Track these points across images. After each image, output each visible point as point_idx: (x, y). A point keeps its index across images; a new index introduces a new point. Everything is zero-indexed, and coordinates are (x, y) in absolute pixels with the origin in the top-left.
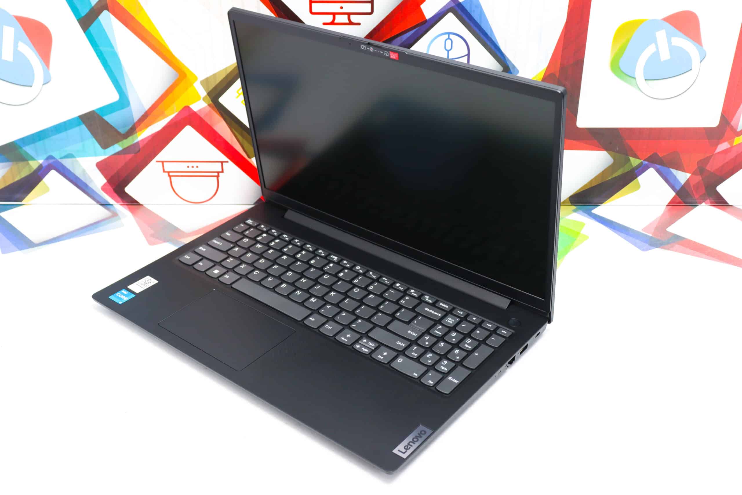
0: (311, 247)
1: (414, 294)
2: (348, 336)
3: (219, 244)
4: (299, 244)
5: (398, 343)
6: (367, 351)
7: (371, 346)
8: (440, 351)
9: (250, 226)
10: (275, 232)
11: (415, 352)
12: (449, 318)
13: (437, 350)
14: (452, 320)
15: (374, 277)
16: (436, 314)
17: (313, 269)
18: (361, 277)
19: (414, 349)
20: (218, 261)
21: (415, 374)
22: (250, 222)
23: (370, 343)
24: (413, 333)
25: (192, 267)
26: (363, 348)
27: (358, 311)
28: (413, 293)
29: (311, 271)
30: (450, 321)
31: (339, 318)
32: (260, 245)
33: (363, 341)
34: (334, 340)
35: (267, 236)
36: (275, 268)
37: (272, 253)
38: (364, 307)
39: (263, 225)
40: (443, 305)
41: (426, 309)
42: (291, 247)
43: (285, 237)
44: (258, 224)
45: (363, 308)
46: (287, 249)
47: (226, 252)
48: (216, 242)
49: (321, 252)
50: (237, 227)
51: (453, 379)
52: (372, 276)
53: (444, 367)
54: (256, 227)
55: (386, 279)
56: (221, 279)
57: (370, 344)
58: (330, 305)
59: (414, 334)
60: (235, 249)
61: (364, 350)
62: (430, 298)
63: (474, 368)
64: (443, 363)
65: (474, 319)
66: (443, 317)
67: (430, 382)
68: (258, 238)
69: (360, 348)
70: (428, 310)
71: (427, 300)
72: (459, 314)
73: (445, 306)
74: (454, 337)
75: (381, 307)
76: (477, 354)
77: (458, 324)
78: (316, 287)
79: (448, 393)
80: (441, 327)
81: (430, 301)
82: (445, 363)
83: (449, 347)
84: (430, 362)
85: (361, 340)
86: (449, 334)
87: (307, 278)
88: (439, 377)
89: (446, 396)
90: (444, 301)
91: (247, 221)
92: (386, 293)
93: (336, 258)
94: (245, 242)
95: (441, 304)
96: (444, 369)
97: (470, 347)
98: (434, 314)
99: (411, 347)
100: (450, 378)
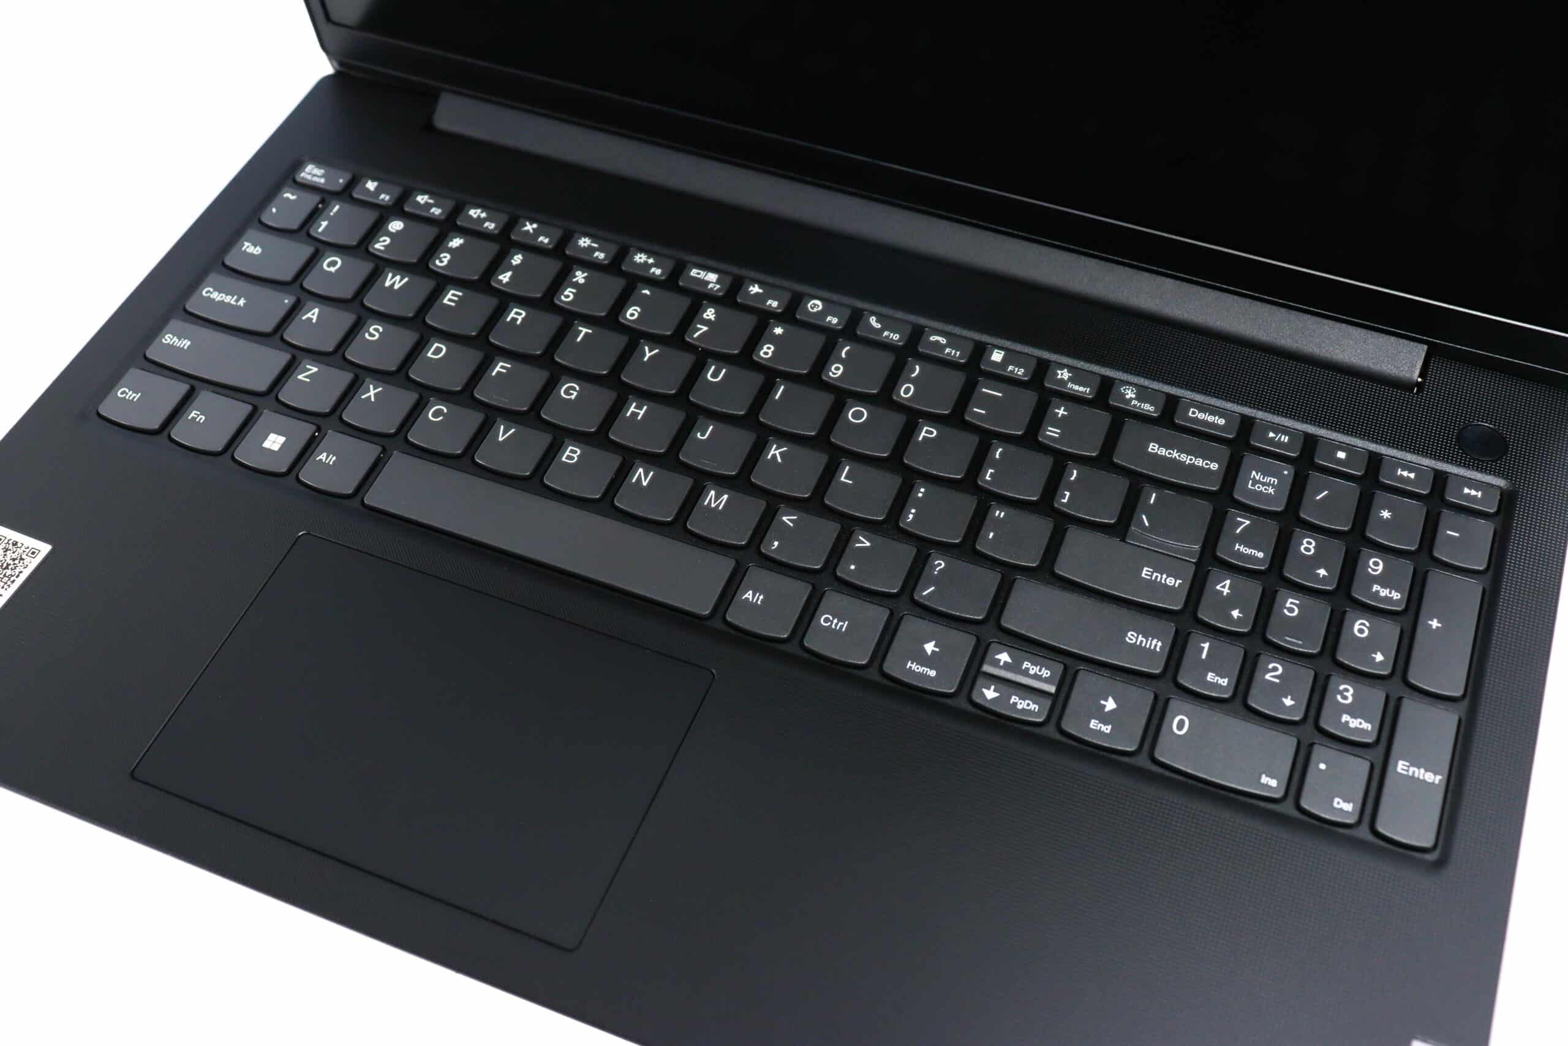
0: (595, 245)
1: (1076, 388)
2: (930, 647)
3: (233, 302)
4: (544, 240)
5: (1132, 637)
6: (1034, 707)
7: (1036, 677)
8: (1300, 642)
9: (326, 196)
10: (431, 201)
11: (1212, 664)
12: (1254, 473)
13: (1288, 639)
14: (1267, 479)
15: (896, 337)
16: (1199, 462)
17: (650, 351)
18: (848, 348)
19: (1204, 656)
20: (262, 387)
21: (1265, 779)
22: (312, 173)
23: (1026, 665)
24: (1164, 576)
25: (162, 438)
26: (1014, 699)
27: (911, 516)
28: (1070, 385)
29: (646, 359)
30: (1264, 484)
31: (853, 567)
32: (398, 278)
33: (999, 660)
34: (877, 678)
35: (405, 228)
36: (498, 372)
37: (460, 302)
38: (922, 490)
39: (373, 180)
40: (1201, 416)
41: (1153, 448)
42: (523, 261)
43: (480, 221)
44: (348, 176)
45: (920, 495)
46: (509, 274)
47: (275, 336)
48: (216, 296)
49: (646, 262)
50: (274, 210)
51: (1416, 769)
52: (886, 333)
53: (1356, 718)
54: (345, 194)
55: (942, 340)
56: (307, 475)
57: (1032, 672)
58: (792, 511)
59: (1171, 581)
60: (309, 315)
61: (1023, 705)
62: (1143, 394)
63: (1458, 693)
64: (1339, 697)
65: (1341, 455)
66: (1232, 473)
67: (1340, 804)
68: (377, 246)
69: (1003, 699)
70: (1163, 452)
71: (1134, 402)
72: (1280, 444)
73: (1210, 419)
74: (1318, 560)
75: (988, 478)
76: (1435, 624)
77: (1297, 491)
78: (699, 434)
79: (1427, 843)
80: (1248, 522)
81: (1148, 407)
82: (1345, 698)
83: (1323, 611)
84: (1292, 703)
85: (987, 659)
86: (1291, 550)
87: (644, 396)
88: (1359, 768)
89: (1429, 857)
90: (1199, 397)
91: (303, 175)
92: (971, 404)
93: (712, 277)
94: (331, 272)
95: (1194, 413)
96: (1360, 725)
97: (1396, 595)
98: (1193, 466)
99: (1189, 646)
100: (1401, 766)
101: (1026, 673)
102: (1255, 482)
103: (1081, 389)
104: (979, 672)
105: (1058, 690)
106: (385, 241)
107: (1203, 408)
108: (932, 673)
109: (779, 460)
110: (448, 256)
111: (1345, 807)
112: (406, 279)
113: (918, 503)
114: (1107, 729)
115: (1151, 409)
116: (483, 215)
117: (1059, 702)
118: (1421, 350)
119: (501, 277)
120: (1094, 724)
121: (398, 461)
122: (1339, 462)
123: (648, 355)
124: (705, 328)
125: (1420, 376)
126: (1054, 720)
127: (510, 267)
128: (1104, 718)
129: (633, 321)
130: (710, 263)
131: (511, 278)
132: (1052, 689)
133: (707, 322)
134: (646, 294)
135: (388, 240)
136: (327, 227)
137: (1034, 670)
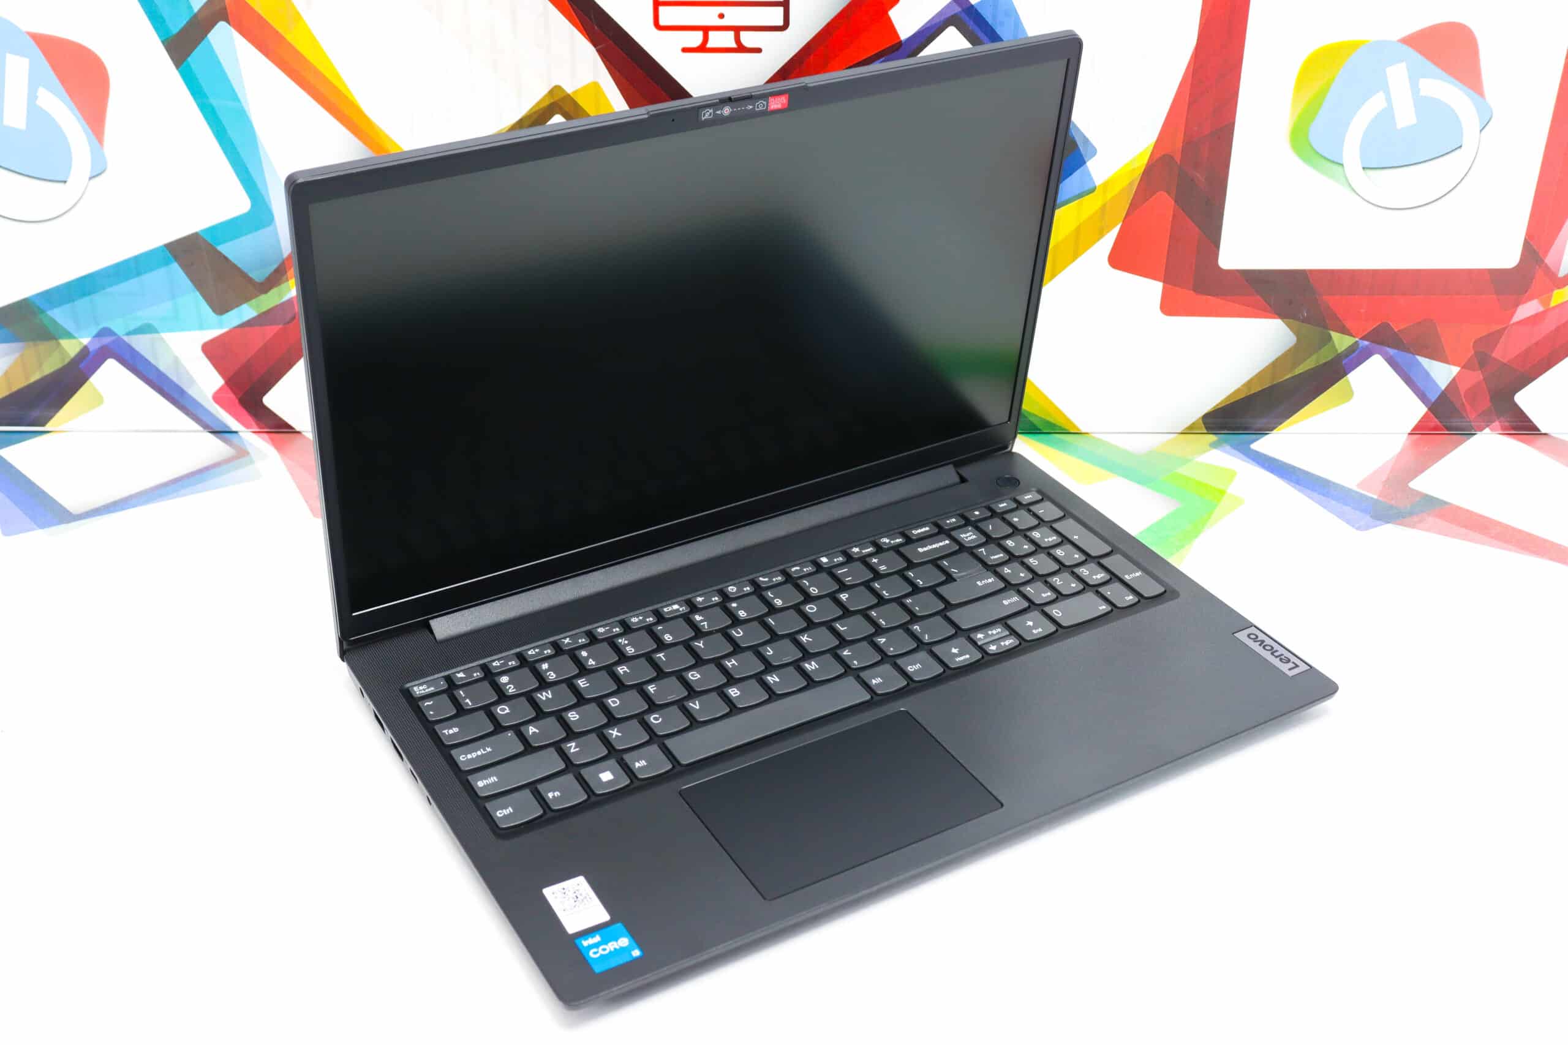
0: (608, 629)
1: (867, 551)
2: (954, 651)
4: (581, 641)
5: (1005, 602)
6: (1011, 641)
11: (1039, 592)
12: (961, 536)
14: (968, 534)
15: (779, 578)
16: (941, 544)
19: (1032, 592)
23: (990, 632)
24: (986, 580)
26: (1002, 643)
28: (864, 552)
30: (969, 536)
31: (891, 649)
33: (980, 638)
38: (872, 613)
41: (921, 550)
45: (874, 615)
52: (774, 580)
53: (1096, 575)
55: (797, 568)
59: (990, 580)
61: (1007, 643)
65: (977, 513)
68: (510, 691)
69: (999, 646)
70: (926, 549)
73: (922, 530)
78: (767, 653)
82: (1086, 573)
85: (976, 640)
95: (915, 532)
96: (1101, 576)
98: (941, 546)
101: (993, 635)
102: (966, 538)
104: (981, 646)
105: (1010, 632)
106: (510, 687)
108: (967, 656)
109: (810, 640)
111: (1130, 598)
112: (549, 691)
113: (879, 617)
114: (1040, 630)
116: (537, 650)
117: (1015, 634)
119: (589, 664)
120: (1034, 632)
121: (670, 743)
122: (979, 515)
123: (701, 645)
124: (705, 623)
126: (1022, 640)
128: (1034, 628)
129: (673, 640)
130: (669, 602)
132: (1008, 633)
133: (702, 621)
134: (661, 629)
136: (470, 700)
137: (994, 632)
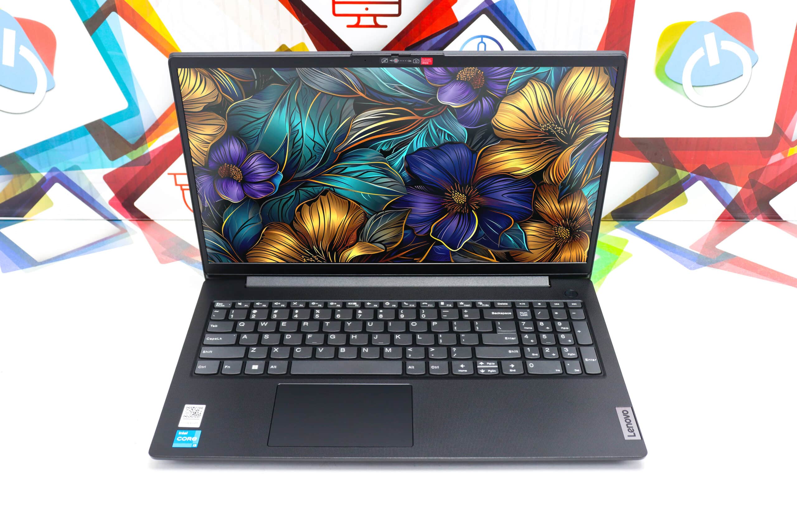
0: (317, 303)
1: (467, 305)
3: (218, 339)
4: (301, 305)
5: (509, 352)
7: (491, 365)
8: (550, 343)
9: (228, 309)
10: (261, 304)
12: (520, 313)
13: (547, 343)
15: (413, 305)
16: (506, 313)
17: (349, 323)
18: (402, 311)
19: (529, 351)
20: (242, 356)
21: (556, 371)
22: (219, 305)
23: (488, 363)
24: (511, 338)
25: (220, 375)
27: (441, 342)
28: (464, 306)
29: (349, 325)
30: (524, 314)
31: (433, 355)
32: (264, 323)
34: (453, 375)
35: (258, 311)
36: (309, 337)
37: (287, 324)
38: (440, 335)
39: (239, 302)
40: (501, 304)
42: (298, 312)
44: (231, 303)
47: (237, 344)
48: (211, 339)
49: (334, 304)
50: (214, 316)
51: (590, 359)
52: (410, 305)
53: (571, 353)
54: (233, 307)
55: (426, 303)
56: (270, 372)
58: (409, 348)
59: (513, 339)
60: (244, 337)
62: (484, 303)
63: (592, 343)
64: (565, 351)
65: (539, 304)
66: (515, 314)
67: (576, 370)
68: (252, 317)
69: (486, 372)
70: (496, 313)
71: (483, 305)
72: (523, 305)
73: (504, 304)
74: (545, 326)
75: (456, 329)
76: (579, 331)
77: (533, 314)
78: (375, 338)
79: (600, 372)
80: (525, 323)
81: (487, 305)
82: (567, 350)
83: (552, 336)
84: (555, 354)
85: (477, 365)
86: (538, 326)
87: (354, 333)
88: (577, 362)
89: (602, 375)
90: (499, 301)
91: (216, 306)
92: (442, 315)
93: (355, 304)
94: (243, 326)
95: (499, 304)
96: (573, 355)
97: (567, 328)
98: (505, 315)
99: (525, 351)
100: (586, 360)
101: (489, 365)
102: (522, 314)
103: (468, 305)
104: (477, 368)
105: (498, 366)
106: (254, 316)
107: (501, 302)
108: (466, 371)
109: (399, 338)
110: (276, 315)
111: (578, 371)
112: (267, 323)
114: (515, 370)
115: (488, 305)
116: (279, 304)
117: (500, 368)
118: (547, 278)
119: (295, 316)
120: (511, 370)
121: (294, 363)
122: (539, 305)
124: (361, 315)
125: (549, 285)
126: (501, 372)
127: (296, 314)
128: (513, 369)
129: (339, 318)
131: (298, 316)
132: (497, 367)
133: (360, 314)
135: (255, 315)
136: (234, 316)
